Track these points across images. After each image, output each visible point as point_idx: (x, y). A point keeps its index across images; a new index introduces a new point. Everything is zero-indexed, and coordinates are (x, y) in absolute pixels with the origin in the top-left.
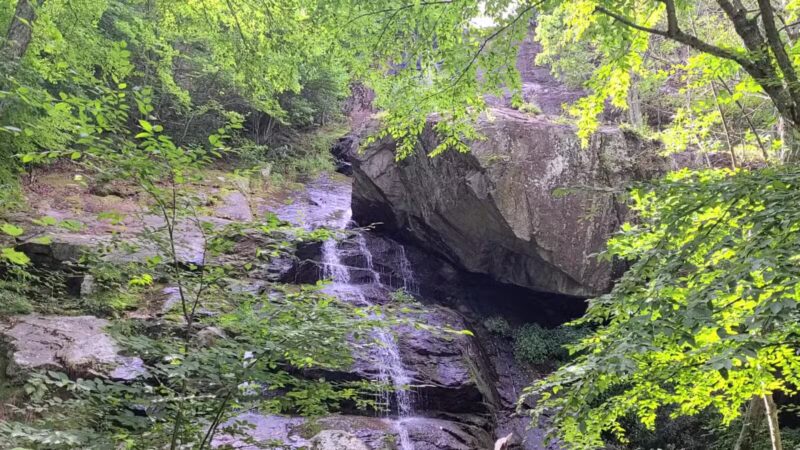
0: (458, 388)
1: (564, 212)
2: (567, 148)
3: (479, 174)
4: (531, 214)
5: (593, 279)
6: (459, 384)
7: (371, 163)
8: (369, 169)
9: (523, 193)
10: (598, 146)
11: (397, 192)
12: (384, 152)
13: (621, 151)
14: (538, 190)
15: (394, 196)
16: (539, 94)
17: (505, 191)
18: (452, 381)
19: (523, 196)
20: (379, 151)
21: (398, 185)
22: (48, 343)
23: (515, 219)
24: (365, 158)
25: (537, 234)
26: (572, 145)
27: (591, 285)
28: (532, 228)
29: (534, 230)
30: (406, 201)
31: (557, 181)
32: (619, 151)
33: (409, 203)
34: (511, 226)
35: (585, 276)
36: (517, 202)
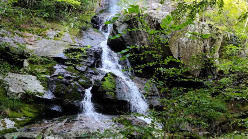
0: (158, 107)
1: (189, 50)
2: (192, 28)
3: (163, 35)
4: (179, 49)
5: (195, 73)
6: (158, 106)
7: (120, 27)
8: (119, 29)
9: (178, 43)
10: (201, 29)
11: (128, 38)
12: (125, 23)
13: (208, 31)
14: (183, 42)
15: (126, 39)
16: (162, 8)
17: (172, 42)
18: (156, 105)
19: (177, 44)
20: (123, 23)
21: (128, 35)
22: (19, 84)
23: (174, 51)
24: (118, 25)
25: (181, 57)
26: (194, 27)
27: (194, 75)
28: (179, 54)
29: (180, 55)
30: (130, 42)
31: (188, 39)
32: (207, 31)
33: (131, 42)
34: (173, 53)
35: (193, 72)
36: (175, 46)
